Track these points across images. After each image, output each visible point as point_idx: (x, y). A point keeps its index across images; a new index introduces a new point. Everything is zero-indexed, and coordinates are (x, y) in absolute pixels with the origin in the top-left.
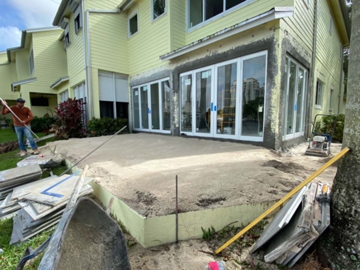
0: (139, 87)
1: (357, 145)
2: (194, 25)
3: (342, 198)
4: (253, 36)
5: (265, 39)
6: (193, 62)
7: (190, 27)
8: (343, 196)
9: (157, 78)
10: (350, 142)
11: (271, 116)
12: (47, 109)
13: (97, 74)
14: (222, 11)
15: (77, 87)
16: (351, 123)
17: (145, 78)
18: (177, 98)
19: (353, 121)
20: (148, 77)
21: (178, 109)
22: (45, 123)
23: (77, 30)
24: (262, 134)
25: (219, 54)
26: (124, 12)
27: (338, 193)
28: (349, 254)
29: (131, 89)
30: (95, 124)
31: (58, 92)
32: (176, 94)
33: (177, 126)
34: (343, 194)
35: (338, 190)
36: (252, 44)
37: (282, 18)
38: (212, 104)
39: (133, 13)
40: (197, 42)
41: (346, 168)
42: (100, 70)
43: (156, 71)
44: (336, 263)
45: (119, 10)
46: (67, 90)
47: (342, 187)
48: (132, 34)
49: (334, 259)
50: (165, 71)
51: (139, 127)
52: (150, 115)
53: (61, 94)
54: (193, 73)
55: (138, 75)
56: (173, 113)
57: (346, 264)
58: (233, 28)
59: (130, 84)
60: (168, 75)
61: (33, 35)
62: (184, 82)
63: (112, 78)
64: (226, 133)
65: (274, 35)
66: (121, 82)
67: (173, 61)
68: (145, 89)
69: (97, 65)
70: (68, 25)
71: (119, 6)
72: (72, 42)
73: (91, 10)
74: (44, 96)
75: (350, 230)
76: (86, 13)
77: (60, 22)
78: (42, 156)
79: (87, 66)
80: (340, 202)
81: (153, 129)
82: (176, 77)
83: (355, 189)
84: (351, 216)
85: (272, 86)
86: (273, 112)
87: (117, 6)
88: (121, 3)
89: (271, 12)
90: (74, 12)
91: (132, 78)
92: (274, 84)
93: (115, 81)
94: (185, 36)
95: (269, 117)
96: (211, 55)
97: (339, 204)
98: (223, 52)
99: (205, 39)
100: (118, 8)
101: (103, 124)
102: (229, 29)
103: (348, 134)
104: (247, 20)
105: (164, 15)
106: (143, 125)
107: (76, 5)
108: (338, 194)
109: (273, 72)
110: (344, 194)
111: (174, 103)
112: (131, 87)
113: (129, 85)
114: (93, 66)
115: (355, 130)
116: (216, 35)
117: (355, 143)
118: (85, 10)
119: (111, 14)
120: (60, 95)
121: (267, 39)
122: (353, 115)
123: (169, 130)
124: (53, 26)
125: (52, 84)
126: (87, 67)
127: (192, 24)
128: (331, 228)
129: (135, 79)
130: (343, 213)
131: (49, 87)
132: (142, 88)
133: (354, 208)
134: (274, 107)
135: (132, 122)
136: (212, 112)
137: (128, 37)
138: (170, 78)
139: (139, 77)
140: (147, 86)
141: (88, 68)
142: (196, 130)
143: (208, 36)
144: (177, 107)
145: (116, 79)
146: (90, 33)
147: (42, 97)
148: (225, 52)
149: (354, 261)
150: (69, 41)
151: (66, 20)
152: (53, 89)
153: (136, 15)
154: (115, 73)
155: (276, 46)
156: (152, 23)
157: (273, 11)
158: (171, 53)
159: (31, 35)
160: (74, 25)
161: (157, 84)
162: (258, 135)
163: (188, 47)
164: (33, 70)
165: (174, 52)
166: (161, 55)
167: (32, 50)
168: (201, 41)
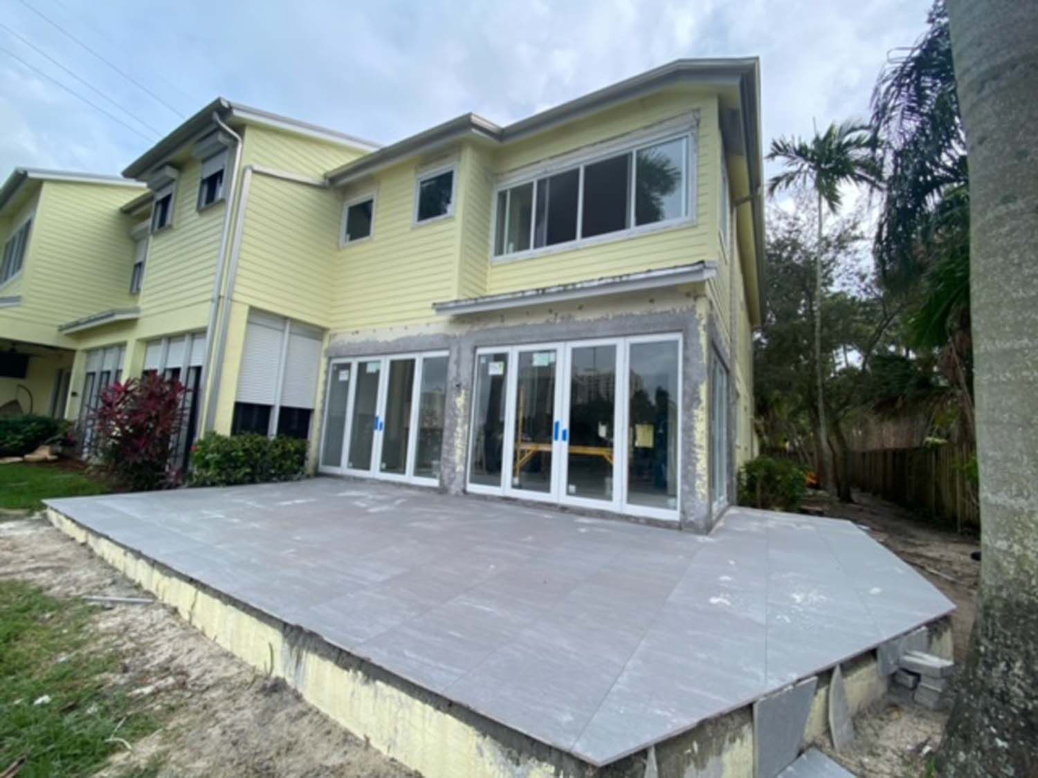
0: (355, 362)
1: (1033, 576)
3: (1018, 681)
4: (652, 301)
5: (678, 311)
6: (515, 328)
8: (1018, 677)
9: (411, 348)
10: (1016, 569)
11: (694, 465)
12: (20, 386)
13: (244, 316)
14: (573, 237)
17: (377, 342)
18: (466, 399)
19: (1017, 530)
20: (387, 343)
21: (466, 427)
23: (203, 204)
24: (676, 504)
25: (577, 323)
26: (336, 188)
27: (1005, 669)
29: (328, 363)
31: (80, 346)
32: (463, 391)
33: (460, 468)
34: (1018, 671)
35: (1002, 666)
38: (557, 424)
39: (362, 197)
40: (534, 293)
41: (1015, 618)
42: (254, 311)
43: (413, 332)
45: (327, 181)
46: (122, 346)
47: (1013, 658)
48: (352, 238)
50: (437, 336)
51: (338, 464)
52: (378, 437)
53: (89, 352)
54: (513, 351)
55: (357, 332)
56: (452, 436)
58: (618, 280)
59: (327, 352)
60: (446, 345)
61: (46, 188)
62: (486, 366)
63: (283, 331)
65: (694, 306)
66: (303, 345)
68: (371, 369)
69: (252, 295)
70: (175, 184)
71: (329, 173)
72: (175, 226)
73: (256, 168)
74: (19, 349)
76: (245, 172)
77: (149, 171)
79: (222, 294)
80: (1015, 689)
81: (382, 470)
82: (466, 354)
85: (694, 405)
86: (699, 456)
87: (322, 172)
89: (697, 268)
90: (204, 161)
91: (337, 339)
92: (699, 401)
93: (289, 340)
94: (487, 268)
95: (690, 468)
96: (558, 321)
97: (1011, 694)
98: (586, 319)
99: (553, 290)
100: (325, 176)
102: (610, 281)
104: (649, 271)
105: (446, 219)
106: (351, 459)
107: (216, 149)
108: (1005, 673)
109: (695, 377)
110: (1021, 673)
111: (457, 412)
112: (330, 359)
113: (323, 353)
114: (236, 297)
115: (1025, 548)
116: (579, 286)
117: (1027, 572)
118: (244, 164)
119: (305, 187)
120: (85, 356)
121: (681, 312)
122: (1016, 518)
123: (434, 477)
124: (120, 176)
125: (71, 320)
126: (220, 297)
128: (1003, 747)
129: (346, 342)
131: (55, 330)
132: (362, 366)
134: (699, 447)
135: (318, 450)
136: (555, 444)
137: (338, 244)
138: (450, 353)
139: (359, 339)
140: (379, 362)
141: (223, 301)
142: (512, 481)
143: (559, 286)
144: (464, 422)
145: (294, 337)
146: (245, 217)
147: (13, 350)
148: (589, 321)
150: (168, 221)
151: (169, 172)
152: (68, 335)
153: (371, 202)
154: (294, 321)
155: (700, 328)
156: (413, 229)
157: (701, 266)
158: (463, 303)
159: (39, 184)
160: (197, 189)
161: (413, 362)
162: (667, 507)
163: (510, 297)
164: (13, 273)
165: (473, 302)
166: (437, 301)
167: (28, 225)
168: (543, 292)
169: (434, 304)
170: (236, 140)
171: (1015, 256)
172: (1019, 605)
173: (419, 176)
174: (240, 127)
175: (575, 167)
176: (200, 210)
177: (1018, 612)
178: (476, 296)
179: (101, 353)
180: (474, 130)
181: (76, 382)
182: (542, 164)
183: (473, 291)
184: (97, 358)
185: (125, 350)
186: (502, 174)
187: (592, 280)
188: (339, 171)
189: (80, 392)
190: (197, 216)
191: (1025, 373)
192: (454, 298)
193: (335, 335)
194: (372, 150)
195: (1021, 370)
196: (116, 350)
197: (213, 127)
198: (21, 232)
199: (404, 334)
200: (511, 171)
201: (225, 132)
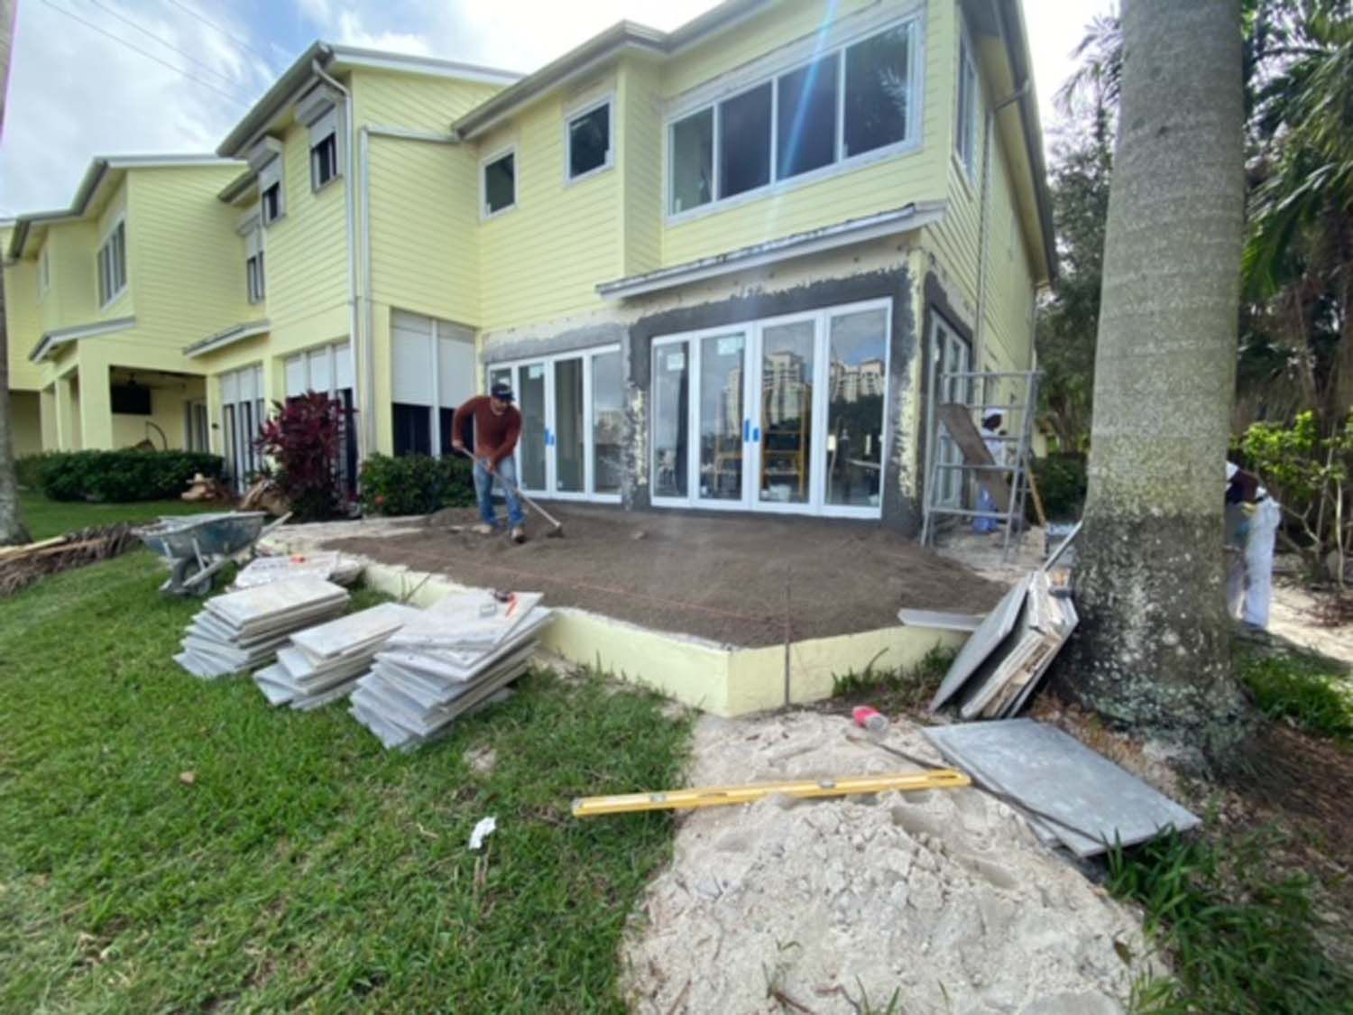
0: (515, 367)
2: (685, 207)
4: (856, 260)
5: (887, 270)
6: (694, 309)
7: (674, 212)
9: (577, 344)
11: (899, 455)
12: (148, 424)
13: (387, 319)
14: (766, 181)
15: (303, 356)
16: (1103, 458)
17: (537, 341)
18: (643, 402)
20: (548, 340)
21: (646, 434)
22: (167, 469)
23: (318, 185)
24: (878, 499)
25: (768, 296)
26: (468, 142)
28: (1109, 671)
29: (485, 370)
30: (385, 472)
31: (209, 370)
32: (640, 393)
33: (642, 481)
34: (1093, 575)
36: (855, 278)
37: (926, 226)
38: (747, 423)
39: (500, 151)
40: (714, 261)
42: (394, 311)
43: (576, 325)
44: (1088, 693)
45: (456, 134)
46: (257, 365)
47: (1090, 565)
48: (494, 209)
49: (1083, 685)
50: (605, 326)
52: (551, 453)
53: (220, 376)
54: (695, 338)
55: (513, 330)
56: (630, 446)
57: (1104, 688)
58: (812, 236)
59: (483, 356)
60: (614, 338)
61: (131, 177)
62: (664, 360)
63: (430, 334)
64: (777, 500)
65: (906, 262)
66: (454, 347)
67: (632, 301)
68: (534, 374)
69: (392, 294)
70: (278, 161)
71: (455, 123)
72: (290, 214)
73: (372, 127)
74: (139, 380)
75: (1107, 631)
76: (359, 135)
77: (245, 148)
78: (302, 560)
79: (359, 294)
81: (560, 489)
82: (641, 345)
83: (1112, 563)
84: (1107, 608)
85: (902, 385)
86: (904, 446)
87: (448, 123)
88: (463, 118)
89: (906, 212)
90: (310, 124)
91: (492, 340)
92: (908, 380)
93: (439, 344)
94: (660, 232)
95: (895, 459)
96: (746, 295)
97: (1087, 595)
98: (778, 290)
99: (737, 255)
100: (452, 127)
101: (410, 472)
102: (803, 238)
103: (1098, 477)
104: (849, 221)
105: (603, 171)
106: (526, 480)
107: (324, 107)
108: (1085, 580)
109: (905, 351)
111: (636, 419)
112: (487, 364)
113: (477, 359)
114: (376, 297)
115: (1109, 469)
116: (766, 248)
118: (356, 125)
119: (430, 146)
120: (217, 381)
121: (891, 271)
123: (615, 492)
124: (216, 154)
125: (195, 341)
126: (357, 298)
127: (679, 203)
129: (501, 343)
130: (1094, 608)
131: (180, 352)
132: (524, 371)
133: (1111, 595)
134: (906, 435)
136: (746, 446)
137: (477, 218)
138: (622, 347)
139: (516, 338)
140: (541, 365)
141: (362, 304)
142: (700, 491)
143: (744, 249)
145: (443, 341)
147: (132, 382)
148: (782, 293)
149: (1116, 681)
150: (281, 209)
151: (271, 144)
152: (195, 358)
153: (511, 157)
154: (440, 321)
155: (913, 290)
156: (566, 189)
157: (911, 209)
158: (632, 282)
159: (123, 174)
160: (308, 163)
161: (580, 361)
162: (868, 504)
163: (685, 268)
164: (117, 290)
165: (642, 279)
166: (599, 282)
167: (121, 227)
168: (724, 259)
169: (598, 286)
170: (342, 93)
171: (1134, 186)
172: (1100, 520)
173: (569, 115)
174: (344, 76)
175: (766, 80)
176: (315, 192)
177: (1099, 527)
178: (645, 271)
179: (234, 375)
180: (630, 44)
181: (214, 413)
182: (725, 79)
183: (642, 264)
184: (232, 381)
185: (261, 371)
186: (672, 99)
187: (782, 239)
188: (469, 119)
189: (220, 423)
190: (312, 199)
191: (1128, 307)
192: (621, 275)
193: (488, 335)
194: (512, 82)
195: (1125, 304)
196: (251, 371)
197: (314, 80)
198: (114, 238)
199: (565, 327)
200: (684, 94)
201: (329, 84)
